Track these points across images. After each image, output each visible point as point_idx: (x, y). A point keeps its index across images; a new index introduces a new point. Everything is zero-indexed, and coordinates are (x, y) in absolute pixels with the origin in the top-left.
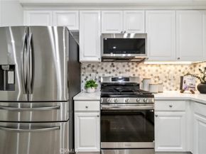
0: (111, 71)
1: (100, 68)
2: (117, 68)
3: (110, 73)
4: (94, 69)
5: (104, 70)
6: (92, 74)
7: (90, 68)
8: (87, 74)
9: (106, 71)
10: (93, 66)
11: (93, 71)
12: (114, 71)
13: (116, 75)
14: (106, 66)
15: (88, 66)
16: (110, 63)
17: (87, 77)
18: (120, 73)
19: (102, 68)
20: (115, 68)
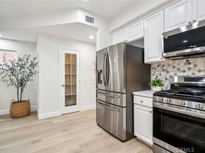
0: (186, 69)
1: (171, 67)
2: (195, 66)
3: (184, 71)
4: (165, 68)
5: (176, 69)
6: (162, 73)
7: (160, 68)
8: (157, 73)
9: (179, 69)
10: (164, 66)
11: (164, 70)
12: (189, 69)
13: (193, 74)
14: (179, 64)
15: (158, 66)
16: (185, 61)
17: (157, 77)
18: (200, 71)
19: (174, 67)
20: (191, 66)
